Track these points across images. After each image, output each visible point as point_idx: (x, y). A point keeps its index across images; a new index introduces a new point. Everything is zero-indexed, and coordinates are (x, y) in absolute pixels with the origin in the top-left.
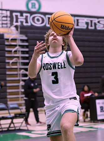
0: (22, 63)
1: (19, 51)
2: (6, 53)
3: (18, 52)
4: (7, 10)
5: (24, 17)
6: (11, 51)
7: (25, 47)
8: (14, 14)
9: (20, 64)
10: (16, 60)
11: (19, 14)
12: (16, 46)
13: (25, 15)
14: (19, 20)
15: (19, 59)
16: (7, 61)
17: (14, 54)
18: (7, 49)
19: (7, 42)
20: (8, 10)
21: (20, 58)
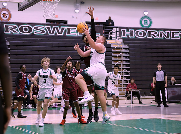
2: (113, 57)
3: (121, 57)
6: (116, 56)
7: (127, 53)
8: (122, 30)
11: (126, 30)
12: (120, 52)
13: (130, 30)
16: (113, 63)
17: (118, 58)
21: (123, 61)
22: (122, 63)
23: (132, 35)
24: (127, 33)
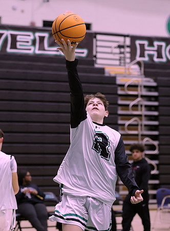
0: (145, 125)
1: (141, 106)
2: (120, 108)
3: (139, 107)
4: (125, 36)
5: (156, 48)
6: (128, 105)
7: (153, 99)
8: (138, 42)
9: (143, 127)
10: (136, 121)
11: (146, 43)
12: (136, 96)
13: (156, 43)
14: (146, 53)
15: (141, 120)
16: (120, 122)
17: (133, 110)
18: (120, 102)
19: (122, 90)
20: (128, 36)
21: (143, 118)
22: (140, 123)
23: (160, 56)
24: (151, 51)
